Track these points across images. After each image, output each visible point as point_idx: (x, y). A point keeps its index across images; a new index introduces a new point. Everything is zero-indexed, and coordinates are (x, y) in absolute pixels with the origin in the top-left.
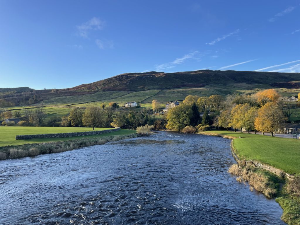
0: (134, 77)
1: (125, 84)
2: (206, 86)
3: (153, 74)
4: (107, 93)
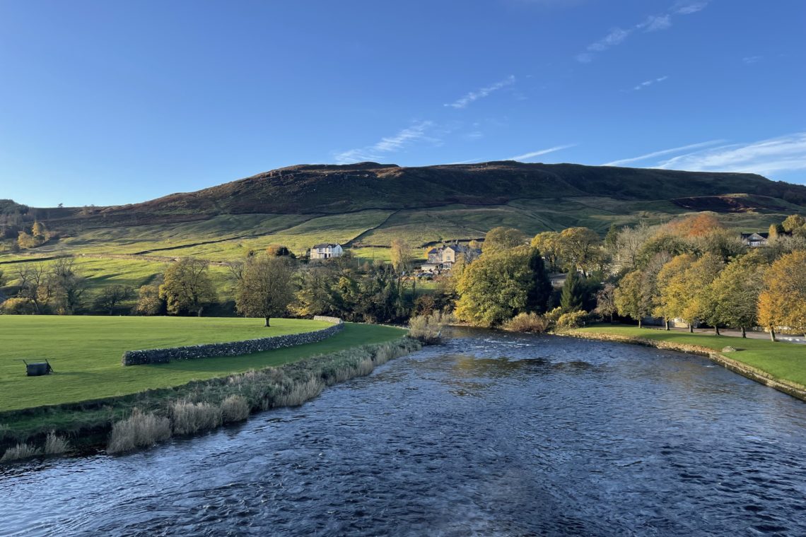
0: (317, 175)
1: (295, 194)
2: (510, 203)
3: (371, 170)
4: (246, 220)
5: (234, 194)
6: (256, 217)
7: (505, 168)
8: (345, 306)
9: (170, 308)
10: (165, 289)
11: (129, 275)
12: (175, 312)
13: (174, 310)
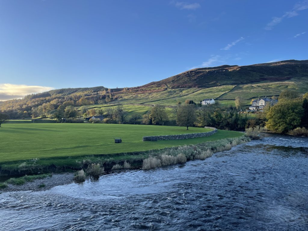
1: (195, 80)
3: (226, 68)
4: (177, 91)
5: (173, 81)
6: (181, 89)
7: (289, 63)
8: (216, 123)
9: (153, 122)
10: (151, 116)
11: (139, 111)
12: (155, 124)
13: (154, 123)
